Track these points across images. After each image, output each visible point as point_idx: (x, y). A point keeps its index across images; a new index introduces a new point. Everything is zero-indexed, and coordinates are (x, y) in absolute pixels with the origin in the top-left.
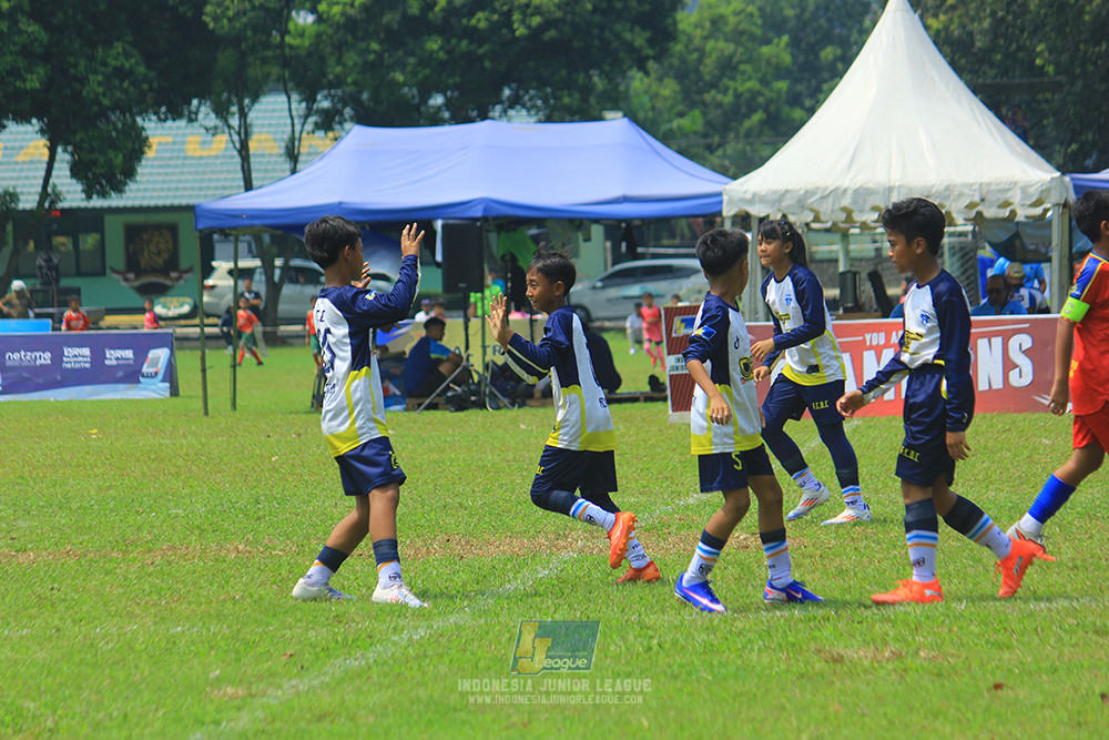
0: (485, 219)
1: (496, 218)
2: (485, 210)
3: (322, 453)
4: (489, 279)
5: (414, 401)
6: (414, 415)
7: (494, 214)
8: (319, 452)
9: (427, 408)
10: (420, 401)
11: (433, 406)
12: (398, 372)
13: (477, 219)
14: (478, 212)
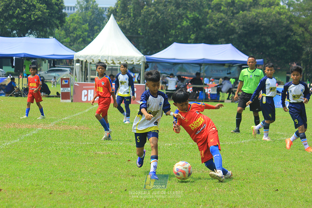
1: (26, 57)
2: (24, 55)
6: (7, 97)
13: (23, 57)
14: (23, 56)
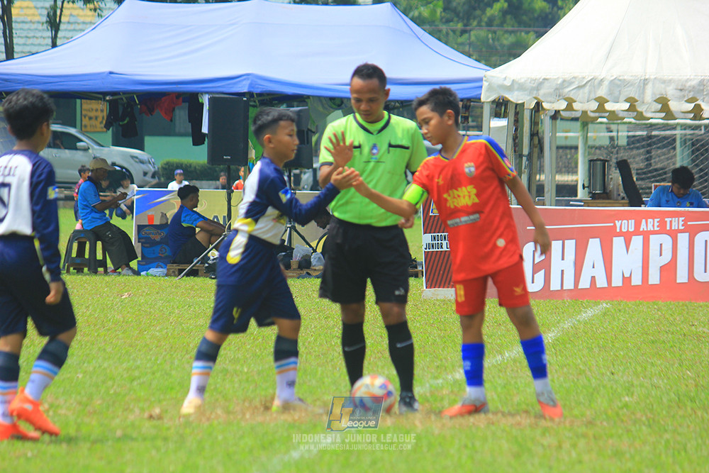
0: (250, 94)
1: (260, 95)
2: (251, 85)
3: (91, 314)
4: (252, 154)
5: (176, 267)
6: (175, 280)
7: (258, 91)
8: (88, 313)
9: (188, 275)
10: (181, 267)
11: (194, 273)
12: (158, 238)
13: (243, 94)
14: (243, 87)
